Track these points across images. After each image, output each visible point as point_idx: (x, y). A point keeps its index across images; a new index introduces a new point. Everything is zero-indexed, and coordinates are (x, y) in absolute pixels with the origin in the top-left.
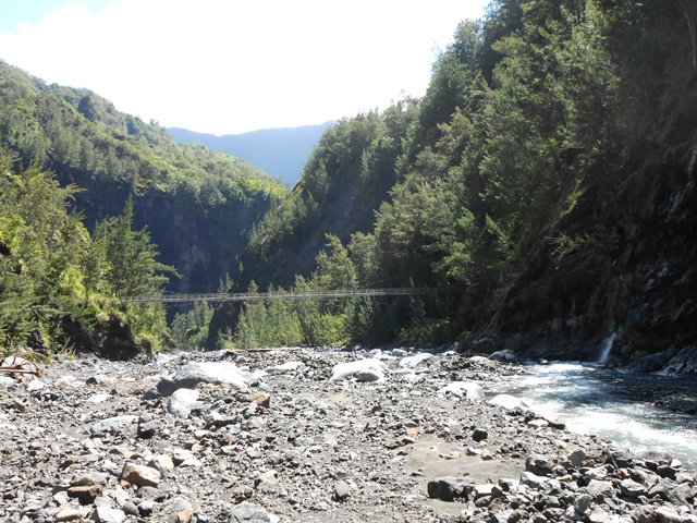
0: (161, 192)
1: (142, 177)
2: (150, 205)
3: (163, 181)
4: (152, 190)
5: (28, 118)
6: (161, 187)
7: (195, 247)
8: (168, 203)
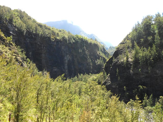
0: (58, 39)
1: (53, 35)
2: (55, 44)
3: (58, 36)
4: (56, 39)
5: (16, 16)
6: (58, 38)
7: (68, 55)
8: (60, 43)
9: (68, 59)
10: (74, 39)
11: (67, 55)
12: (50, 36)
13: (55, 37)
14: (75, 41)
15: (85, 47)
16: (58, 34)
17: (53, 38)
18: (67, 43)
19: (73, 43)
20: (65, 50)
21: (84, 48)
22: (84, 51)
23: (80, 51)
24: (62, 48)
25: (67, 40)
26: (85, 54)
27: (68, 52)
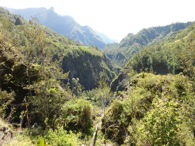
9: (74, 74)
10: (79, 53)
11: (73, 70)
12: (57, 54)
13: (61, 54)
14: (80, 55)
15: (89, 60)
16: (63, 50)
17: (60, 55)
18: (72, 58)
19: (78, 57)
20: (71, 65)
21: (88, 62)
22: (88, 64)
23: (85, 65)
24: (68, 64)
25: (72, 55)
26: (89, 68)
27: (74, 67)
